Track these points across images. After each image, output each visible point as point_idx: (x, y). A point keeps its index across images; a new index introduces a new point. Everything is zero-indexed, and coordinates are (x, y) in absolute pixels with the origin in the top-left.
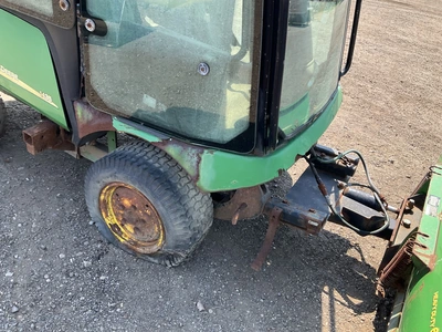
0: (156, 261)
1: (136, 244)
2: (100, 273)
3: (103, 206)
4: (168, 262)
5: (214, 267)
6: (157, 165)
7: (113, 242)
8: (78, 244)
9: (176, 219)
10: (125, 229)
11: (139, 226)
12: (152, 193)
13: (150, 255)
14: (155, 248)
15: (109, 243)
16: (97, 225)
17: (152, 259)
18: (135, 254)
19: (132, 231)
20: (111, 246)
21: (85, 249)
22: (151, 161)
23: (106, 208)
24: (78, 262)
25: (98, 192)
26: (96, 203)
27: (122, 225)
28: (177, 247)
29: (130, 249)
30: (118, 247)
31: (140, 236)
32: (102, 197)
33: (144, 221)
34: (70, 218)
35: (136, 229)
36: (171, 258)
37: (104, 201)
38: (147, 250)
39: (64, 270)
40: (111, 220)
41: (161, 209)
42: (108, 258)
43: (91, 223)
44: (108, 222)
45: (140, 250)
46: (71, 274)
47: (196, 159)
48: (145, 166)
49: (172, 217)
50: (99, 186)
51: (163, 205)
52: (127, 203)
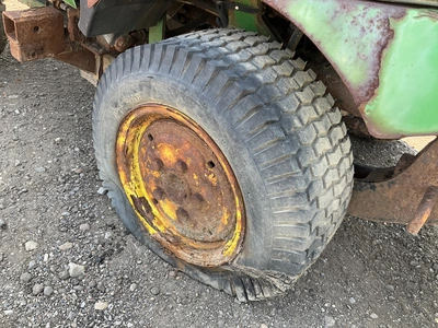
0: (215, 284)
1: (177, 242)
2: (97, 293)
3: (123, 158)
4: (239, 291)
5: (332, 313)
6: (248, 66)
7: (136, 231)
8: (68, 227)
9: (282, 200)
10: (160, 209)
11: (189, 207)
12: (232, 129)
13: (204, 270)
14: (216, 258)
15: (128, 233)
16: (110, 195)
17: (206, 278)
18: (174, 261)
19: (173, 216)
20: (130, 238)
21: (79, 238)
22: (236, 57)
23: (127, 165)
24: (59, 263)
25: (114, 129)
26: (110, 152)
27: (156, 202)
28: (270, 266)
29: (165, 249)
30: (142, 242)
31: (187, 226)
32: (121, 140)
33: (200, 198)
34: (67, 179)
35: (182, 212)
36: (247, 283)
37: (125, 149)
38: (199, 259)
39: (26, 276)
40: (135, 188)
41: (248, 170)
42: (120, 263)
43: (101, 191)
44: (129, 192)
45: (185, 255)
46: (37, 288)
47: (376, 35)
48: (220, 63)
49: (274, 194)
50: (116, 115)
51: (256, 162)
52: (168, 154)
